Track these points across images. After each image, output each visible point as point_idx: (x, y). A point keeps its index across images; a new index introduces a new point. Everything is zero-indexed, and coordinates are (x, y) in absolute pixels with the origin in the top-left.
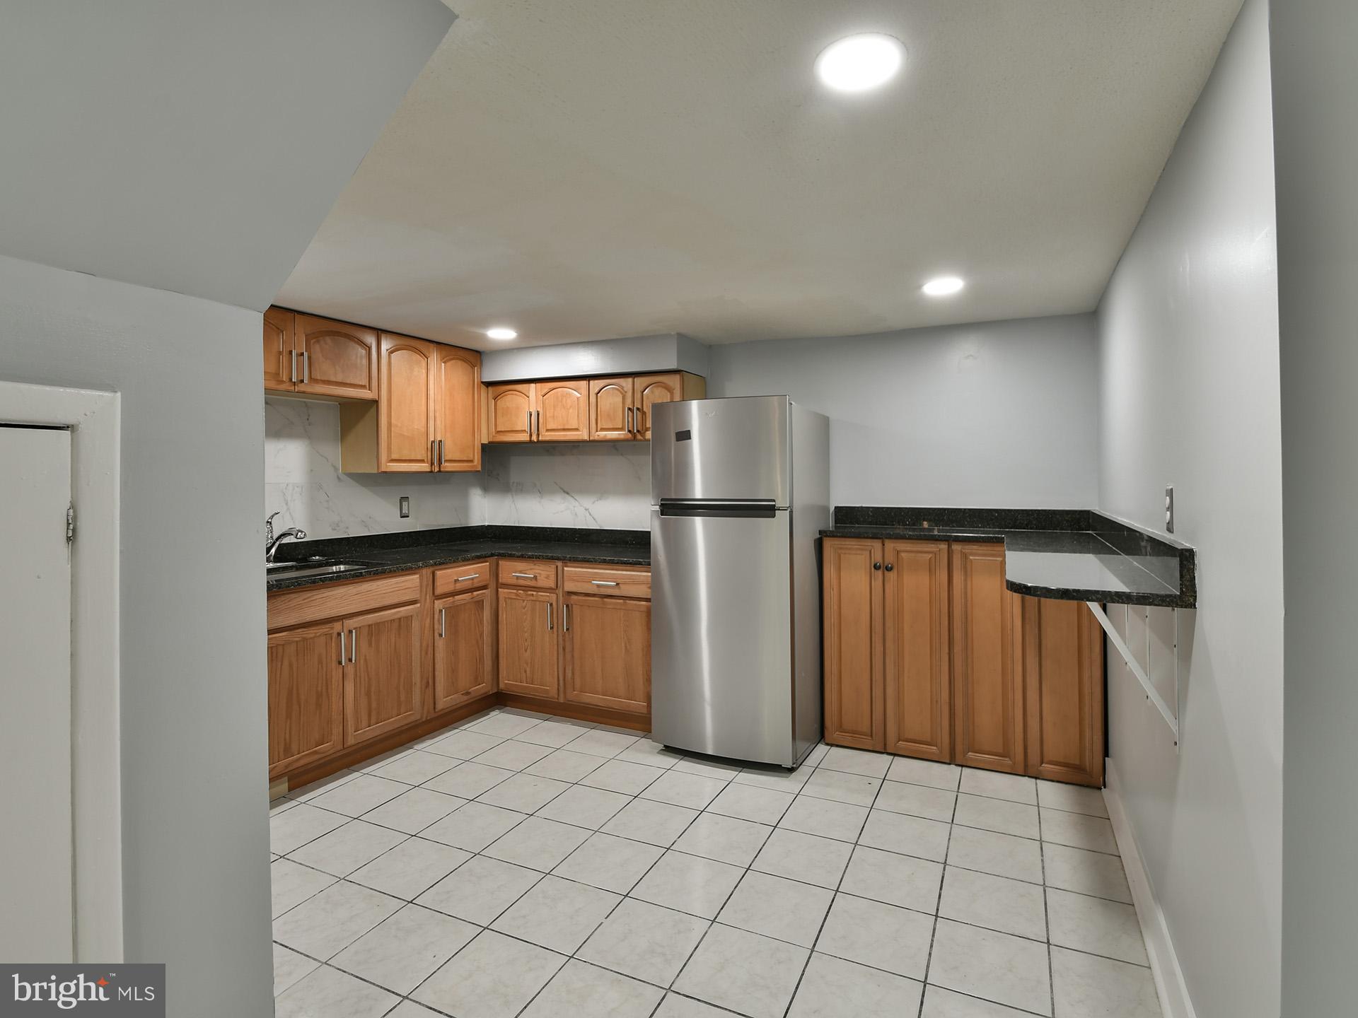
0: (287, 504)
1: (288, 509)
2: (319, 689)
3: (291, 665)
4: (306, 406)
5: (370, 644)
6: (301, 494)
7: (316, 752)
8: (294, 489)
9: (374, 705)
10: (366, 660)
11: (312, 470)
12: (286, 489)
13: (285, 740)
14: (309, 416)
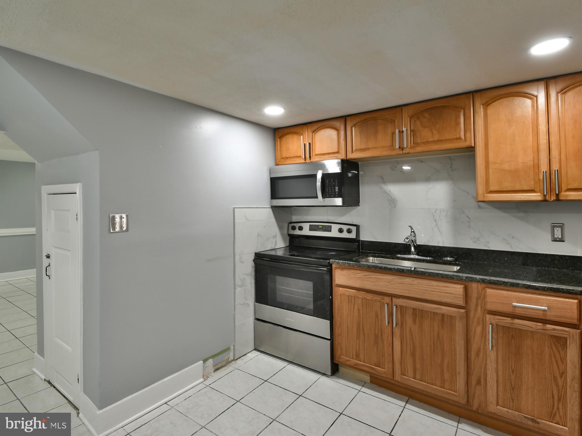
0: (436, 222)
1: (436, 225)
2: (377, 332)
3: (359, 310)
4: (450, 158)
5: (415, 322)
6: (446, 216)
7: (373, 369)
8: (441, 212)
9: (418, 366)
10: (410, 330)
11: (455, 201)
12: (435, 212)
13: (356, 349)
14: (452, 165)
